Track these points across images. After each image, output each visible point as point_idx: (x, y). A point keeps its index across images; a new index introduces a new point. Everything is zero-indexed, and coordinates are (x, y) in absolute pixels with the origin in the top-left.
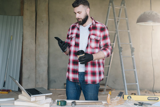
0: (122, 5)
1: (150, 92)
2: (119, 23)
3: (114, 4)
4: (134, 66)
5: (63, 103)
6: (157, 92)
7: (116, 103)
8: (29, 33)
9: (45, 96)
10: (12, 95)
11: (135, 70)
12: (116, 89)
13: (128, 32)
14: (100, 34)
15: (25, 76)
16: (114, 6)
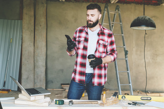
0: (117, 10)
1: (142, 92)
2: (113, 27)
3: (109, 9)
4: (127, 68)
5: (61, 102)
6: (148, 93)
7: (111, 103)
8: (27, 36)
9: (44, 96)
10: (11, 94)
11: (128, 72)
12: (110, 90)
13: (122, 36)
14: (108, 40)
15: (24, 77)
16: (109, 11)
